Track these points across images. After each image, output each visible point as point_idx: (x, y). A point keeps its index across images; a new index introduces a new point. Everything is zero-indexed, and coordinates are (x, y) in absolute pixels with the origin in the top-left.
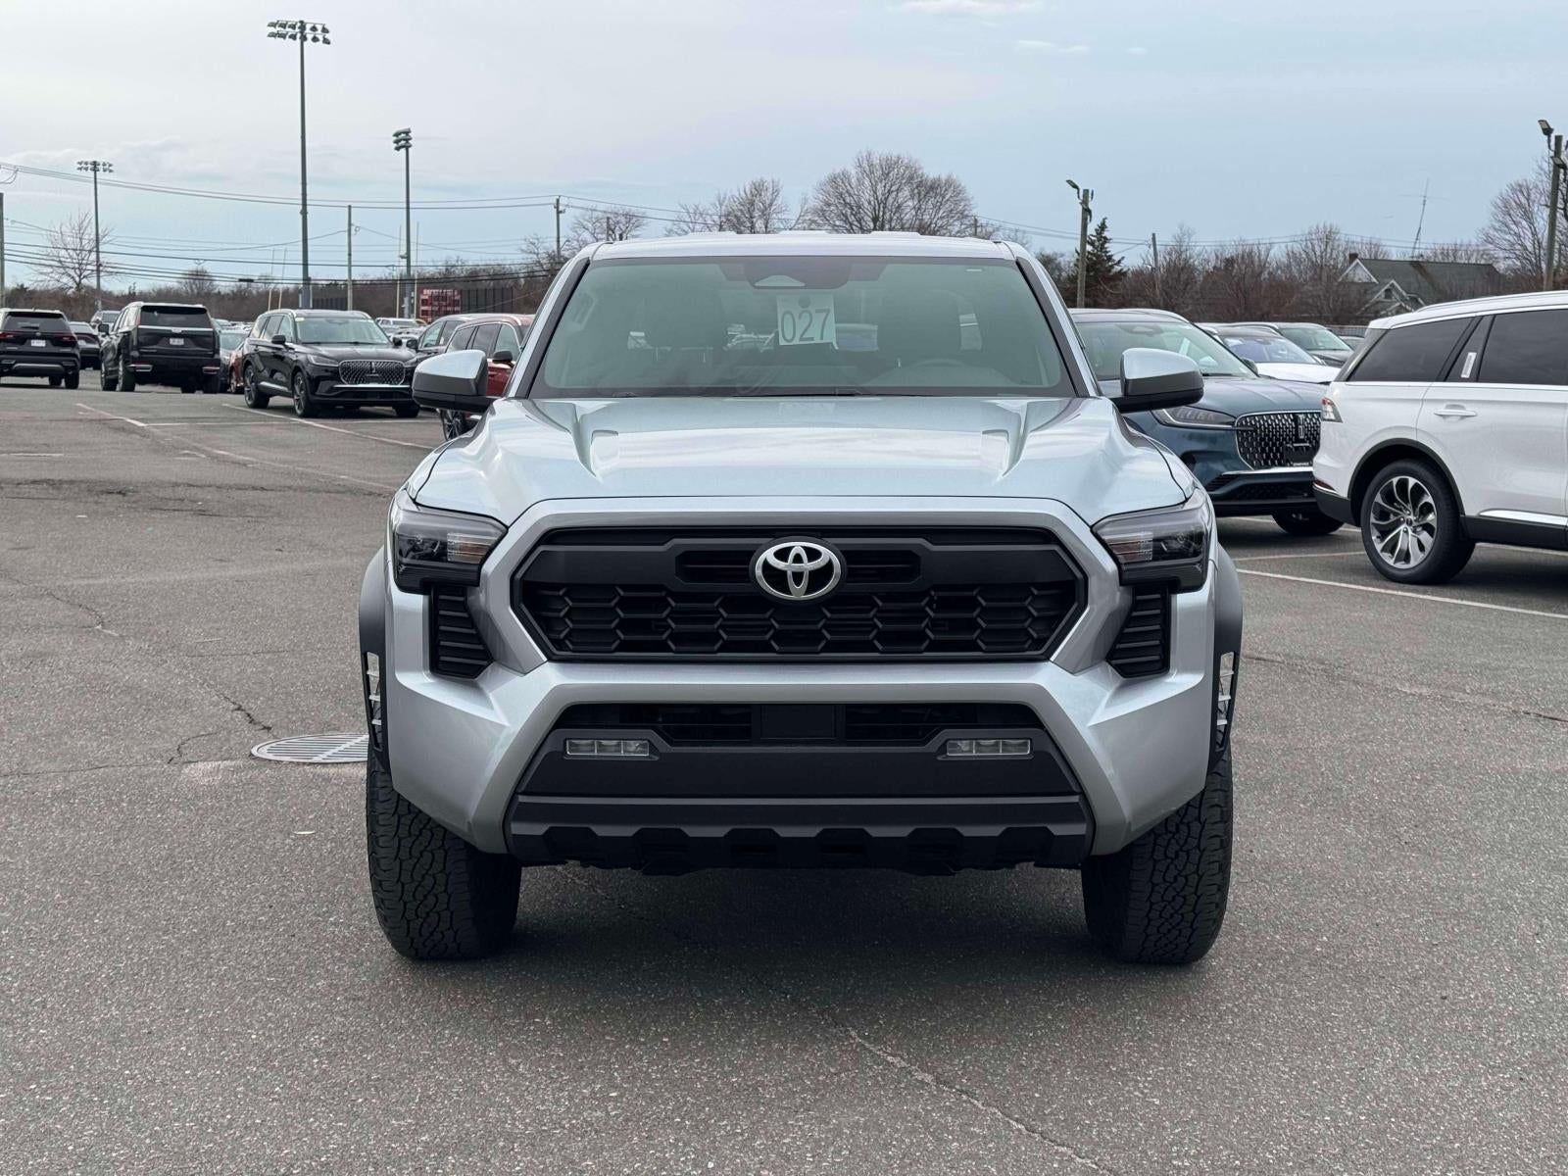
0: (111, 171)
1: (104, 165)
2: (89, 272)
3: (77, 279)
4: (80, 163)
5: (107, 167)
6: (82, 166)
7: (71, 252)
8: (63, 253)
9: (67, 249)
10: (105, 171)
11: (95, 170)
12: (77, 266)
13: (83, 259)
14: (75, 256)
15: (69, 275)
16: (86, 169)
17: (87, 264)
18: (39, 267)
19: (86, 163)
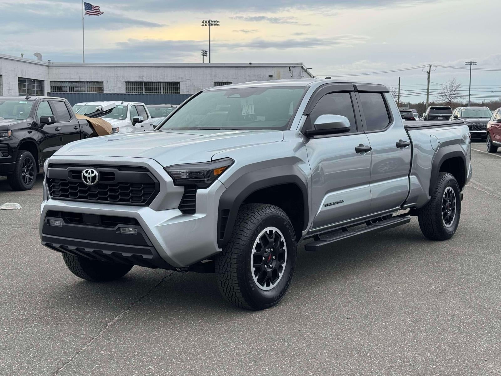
0: (476, 64)
1: (474, 62)
2: (454, 97)
3: (450, 100)
4: (466, 63)
5: (474, 63)
6: (467, 64)
7: (448, 91)
8: (446, 91)
9: (447, 90)
10: (474, 64)
11: (471, 64)
12: (450, 95)
13: (452, 93)
14: (450, 92)
15: (448, 99)
16: (468, 64)
17: (453, 95)
18: (438, 96)
19: (468, 63)
